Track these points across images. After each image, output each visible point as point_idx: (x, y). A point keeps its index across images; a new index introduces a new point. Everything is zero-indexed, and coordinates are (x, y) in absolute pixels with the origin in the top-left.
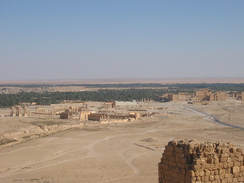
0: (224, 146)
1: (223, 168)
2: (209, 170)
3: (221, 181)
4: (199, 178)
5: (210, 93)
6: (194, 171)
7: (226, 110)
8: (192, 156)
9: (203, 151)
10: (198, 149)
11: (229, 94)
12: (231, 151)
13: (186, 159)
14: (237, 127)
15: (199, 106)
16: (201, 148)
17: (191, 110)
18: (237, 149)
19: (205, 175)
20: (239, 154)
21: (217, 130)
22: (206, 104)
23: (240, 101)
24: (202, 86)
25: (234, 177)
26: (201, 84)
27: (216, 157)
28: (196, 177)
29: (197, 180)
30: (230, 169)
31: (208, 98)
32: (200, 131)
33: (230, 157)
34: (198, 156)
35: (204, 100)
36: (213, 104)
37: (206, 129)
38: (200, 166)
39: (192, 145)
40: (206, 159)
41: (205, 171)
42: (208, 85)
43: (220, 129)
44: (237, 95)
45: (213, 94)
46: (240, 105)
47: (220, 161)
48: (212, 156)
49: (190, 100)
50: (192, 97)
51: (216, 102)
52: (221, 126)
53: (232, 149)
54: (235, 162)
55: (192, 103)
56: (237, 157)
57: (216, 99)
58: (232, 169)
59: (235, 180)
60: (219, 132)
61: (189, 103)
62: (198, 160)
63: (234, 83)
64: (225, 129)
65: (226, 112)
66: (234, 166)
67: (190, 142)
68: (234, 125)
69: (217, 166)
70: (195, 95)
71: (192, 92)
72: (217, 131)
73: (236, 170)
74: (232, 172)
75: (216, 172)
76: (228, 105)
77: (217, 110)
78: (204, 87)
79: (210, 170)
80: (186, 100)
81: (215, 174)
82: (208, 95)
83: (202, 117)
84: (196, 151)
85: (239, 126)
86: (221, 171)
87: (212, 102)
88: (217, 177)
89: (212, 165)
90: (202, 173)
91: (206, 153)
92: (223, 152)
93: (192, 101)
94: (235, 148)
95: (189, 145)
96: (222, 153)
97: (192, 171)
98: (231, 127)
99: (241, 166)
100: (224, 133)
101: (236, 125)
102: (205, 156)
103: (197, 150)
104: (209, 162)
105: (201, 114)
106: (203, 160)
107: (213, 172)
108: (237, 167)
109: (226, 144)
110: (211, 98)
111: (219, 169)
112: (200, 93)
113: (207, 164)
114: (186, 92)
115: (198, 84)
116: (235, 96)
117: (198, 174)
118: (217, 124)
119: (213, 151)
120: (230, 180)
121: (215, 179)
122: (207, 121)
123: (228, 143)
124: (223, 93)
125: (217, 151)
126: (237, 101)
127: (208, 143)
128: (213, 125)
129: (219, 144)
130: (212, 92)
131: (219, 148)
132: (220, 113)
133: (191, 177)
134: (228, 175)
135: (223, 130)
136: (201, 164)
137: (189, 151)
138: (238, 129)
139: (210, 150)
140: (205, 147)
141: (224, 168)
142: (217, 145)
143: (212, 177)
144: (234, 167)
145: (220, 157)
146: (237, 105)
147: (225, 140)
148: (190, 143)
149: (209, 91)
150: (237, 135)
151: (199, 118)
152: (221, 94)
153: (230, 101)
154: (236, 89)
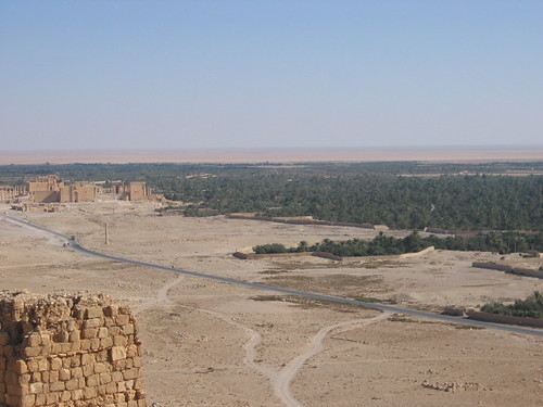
0: (90, 302)
1: (91, 351)
2: (59, 356)
3: (86, 379)
4: (37, 376)
5: (61, 184)
6: (27, 362)
7: (96, 222)
8: (20, 327)
9: (45, 314)
10: (33, 310)
11: (104, 186)
12: (108, 312)
13: (6, 334)
14: (122, 260)
15: (36, 214)
16: (39, 309)
17: (19, 224)
18: (120, 309)
19: (51, 369)
20: (124, 319)
21: (77, 266)
22: (52, 211)
23: (127, 203)
24: (43, 171)
25: (115, 370)
26: (40, 166)
27: (74, 326)
28: (31, 373)
29: (32, 381)
30: (105, 353)
31: (55, 197)
32: (40, 270)
33: (104, 326)
34: (35, 326)
35: (47, 200)
36: (68, 209)
37: (52, 267)
38: (39, 348)
39: (21, 302)
40: (52, 332)
41: (49, 359)
42: (55, 167)
43: (84, 266)
44: (121, 189)
45: (68, 187)
46: (128, 210)
47: (82, 337)
48: (65, 324)
49: (17, 202)
50: (21, 195)
51: (74, 206)
52: (86, 259)
53: (109, 308)
54: (117, 337)
55: (20, 209)
56: (120, 326)
57: (74, 197)
58: (109, 352)
59: (118, 376)
60: (83, 271)
61: (14, 208)
62: (34, 337)
63: (114, 162)
64: (94, 264)
65: (97, 226)
66: (114, 345)
67: (14, 295)
68: (115, 255)
69: (76, 348)
70: (28, 190)
71: (20, 183)
72: (78, 269)
73: (118, 354)
74: (110, 359)
75: (75, 360)
76: (101, 212)
77: (76, 223)
78: (48, 172)
79: (61, 358)
80: (8, 202)
81: (72, 366)
82: (57, 189)
83: (45, 239)
84: (30, 316)
85: (126, 257)
86: (86, 357)
87: (68, 205)
88: (78, 371)
89: (66, 346)
90: (44, 365)
91: (52, 319)
92: (90, 316)
93: (21, 205)
94: (115, 307)
95: (12, 304)
96: (86, 317)
97: (22, 361)
98: (108, 260)
99: (129, 345)
100: (94, 274)
101: (119, 255)
102: (49, 326)
103: (32, 312)
104: (58, 338)
105: (40, 233)
106: (45, 335)
107: (68, 361)
108: (122, 348)
109: (96, 298)
110: (65, 197)
111: (81, 355)
112: (38, 186)
113: (55, 345)
114: (6, 183)
115: (34, 167)
116: (117, 192)
117: (34, 366)
118: (78, 253)
119: (67, 315)
120: (106, 376)
121: (72, 377)
122: (55, 248)
123: (99, 296)
124: (89, 186)
125: (75, 315)
126: (121, 203)
127: (55, 297)
128: (68, 256)
129: (79, 298)
130: (65, 184)
131: (81, 308)
132: (83, 229)
133: (19, 374)
134: (102, 367)
135: (91, 266)
136: (41, 345)
137: (12, 316)
138: (123, 264)
139: (61, 311)
140: (48, 305)
141: (93, 352)
142: (76, 301)
143: (67, 371)
144: (114, 349)
145: (83, 327)
146: (121, 211)
147: (94, 288)
148: (16, 299)
149: (59, 182)
150: (122, 278)
151: (37, 241)
152: (86, 187)
153: (105, 202)
154: (118, 177)
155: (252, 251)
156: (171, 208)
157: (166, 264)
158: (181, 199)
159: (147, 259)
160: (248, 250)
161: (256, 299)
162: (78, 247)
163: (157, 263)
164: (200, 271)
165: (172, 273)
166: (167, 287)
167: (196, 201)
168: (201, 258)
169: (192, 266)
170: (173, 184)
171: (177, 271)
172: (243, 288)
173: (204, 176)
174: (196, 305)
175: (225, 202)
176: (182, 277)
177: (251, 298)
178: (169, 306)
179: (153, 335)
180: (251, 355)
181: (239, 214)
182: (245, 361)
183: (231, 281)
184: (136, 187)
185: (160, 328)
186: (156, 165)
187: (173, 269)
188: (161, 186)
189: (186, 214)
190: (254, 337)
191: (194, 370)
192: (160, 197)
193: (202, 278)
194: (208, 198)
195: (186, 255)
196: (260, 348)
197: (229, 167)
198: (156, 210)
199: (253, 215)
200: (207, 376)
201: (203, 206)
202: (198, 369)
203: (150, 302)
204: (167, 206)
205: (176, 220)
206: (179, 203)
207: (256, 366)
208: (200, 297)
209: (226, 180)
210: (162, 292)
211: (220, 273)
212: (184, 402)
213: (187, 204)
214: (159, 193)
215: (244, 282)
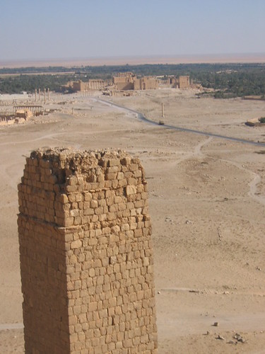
0: (111, 155)
5: (135, 78)
7: (157, 102)
8: (64, 172)
9: (80, 164)
11: (163, 79)
14: (172, 127)
15: (118, 97)
17: (107, 104)
18: (132, 160)
20: (135, 167)
21: (143, 131)
22: (129, 95)
23: (177, 90)
24: (124, 69)
26: (122, 67)
27: (100, 172)
28: (71, 203)
30: (121, 190)
31: (131, 87)
32: (119, 134)
35: (126, 88)
36: (139, 95)
37: (127, 132)
42: (132, 67)
43: (147, 131)
44: (174, 81)
45: (138, 80)
46: (178, 95)
47: (106, 179)
49: (106, 89)
50: (109, 85)
51: (143, 92)
52: (150, 126)
55: (108, 94)
57: (143, 87)
58: (125, 189)
60: (147, 135)
61: (104, 94)
62: (73, 179)
64: (154, 130)
65: (157, 105)
68: (168, 124)
70: (113, 82)
71: (109, 77)
72: (144, 133)
75: (101, 194)
76: (160, 96)
77: (144, 103)
78: (127, 70)
80: (100, 90)
82: (132, 81)
83: (123, 114)
85: (175, 125)
87: (139, 91)
89: (95, 185)
91: (85, 167)
93: (109, 91)
95: (59, 156)
97: (64, 195)
98: (163, 127)
99: (139, 184)
100: (153, 136)
103: (72, 162)
105: (120, 110)
108: (133, 186)
110: (137, 86)
112: (121, 79)
113: (88, 184)
114: (100, 78)
115: (118, 67)
116: (171, 83)
118: (144, 123)
124: (152, 79)
126: (174, 90)
128: (138, 125)
130: (137, 78)
131: (105, 159)
132: (148, 107)
133: (63, 204)
135: (153, 131)
136: (78, 184)
138: (173, 130)
143: (95, 202)
146: (173, 95)
149: (133, 76)
150: (171, 139)
151: (119, 115)
152: (151, 80)
153: (163, 89)
154: (172, 73)
155: (258, 121)
156: (206, 93)
157: (200, 130)
158: (213, 87)
159: (189, 126)
160: (255, 120)
161: (259, 153)
162: (144, 119)
163: (195, 129)
164: (223, 134)
165: (205, 136)
166: (201, 145)
167: (223, 88)
168: (224, 126)
169: (218, 131)
170: (208, 77)
171: (208, 134)
172: (250, 145)
173: (229, 72)
174: (219, 157)
175: (242, 89)
176: (211, 138)
177: (256, 152)
178: (201, 157)
179: (190, 177)
180: (253, 189)
181: (251, 97)
182: (249, 194)
183: (243, 141)
184: (183, 80)
185: (194, 172)
186: (197, 65)
187: (205, 133)
188: (200, 78)
189: (215, 97)
190: (256, 178)
191: (215, 199)
192: (198, 86)
193: (224, 139)
194: (231, 86)
195: (214, 124)
196: (259, 186)
197: (246, 66)
198: (196, 94)
199: (259, 97)
200: (223, 204)
201: (227, 91)
202: (218, 199)
203: (189, 155)
204: (203, 91)
205: (209, 101)
206: (211, 90)
207: (256, 197)
208: (222, 151)
209: (243, 74)
210: (198, 148)
211: (236, 136)
212: (207, 220)
213: (217, 90)
214: (198, 83)
215: (252, 142)
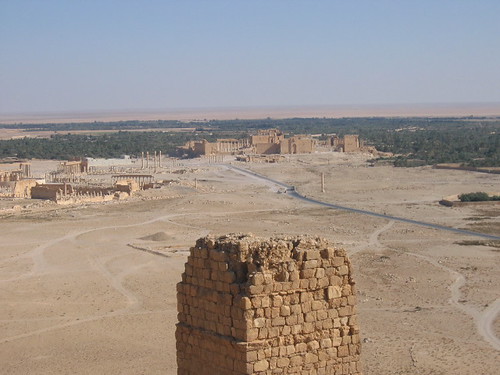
0: (308, 245)
1: (309, 290)
2: (280, 294)
3: (305, 315)
4: (260, 312)
5: (281, 137)
6: (251, 299)
7: (312, 171)
8: (245, 267)
9: (267, 256)
10: (257, 252)
11: (320, 139)
12: (324, 254)
13: (233, 274)
14: (337, 207)
15: (259, 164)
16: (262, 251)
17: (243, 173)
18: (336, 252)
19: (273, 305)
20: (339, 261)
21: (295, 212)
22: (273, 161)
23: (341, 154)
24: (265, 125)
25: (331, 307)
26: (262, 121)
27: (294, 267)
28: (255, 309)
29: (256, 316)
30: (322, 292)
31: (276, 149)
32: (262, 215)
33: (322, 267)
34: (258, 267)
35: (268, 152)
36: (287, 160)
37: (273, 213)
38: (262, 287)
39: (246, 245)
40: (274, 272)
41: (271, 297)
42: (276, 121)
43: (302, 212)
44: (336, 142)
45: (287, 140)
46: (342, 161)
47: (301, 277)
48: (286, 265)
49: (241, 153)
50: (245, 147)
51: (293, 157)
52: (304, 206)
53: (326, 250)
54: (333, 277)
55: (244, 160)
56: (336, 268)
57: (293, 149)
58: (326, 291)
59: (333, 313)
60: (301, 217)
61: (238, 159)
62: (258, 276)
63: (329, 116)
64: (312, 210)
65: (313, 176)
66: (330, 285)
67: (240, 238)
68: (331, 202)
69: (296, 286)
70: (251, 142)
71: (244, 136)
72: (297, 214)
73: (334, 293)
74: (326, 298)
75: (295, 298)
76: (318, 163)
77: (295, 173)
78: (269, 126)
79: (282, 295)
80: (233, 154)
81: (292, 304)
82: (277, 142)
83: (266, 187)
84: (254, 257)
85: (341, 204)
86: (304, 295)
87: (287, 157)
88: (297, 308)
89: (287, 285)
90: (267, 302)
91: (274, 260)
92: (308, 258)
93: (245, 156)
94: (331, 250)
95: (238, 246)
96: (305, 259)
97: (247, 298)
98: (323, 206)
99: (344, 284)
100: (311, 219)
101: (334, 202)
102: (271, 266)
103: (256, 254)
104: (279, 278)
105: (262, 182)
106: (268, 275)
107: (288, 298)
108: (337, 287)
109: (314, 242)
110: (284, 148)
111: (300, 293)
112: (261, 139)
113: (277, 283)
114: (231, 136)
115: (257, 121)
116: (332, 144)
117: (257, 303)
118: (296, 200)
119: (287, 256)
120: (323, 313)
121: (292, 313)
123: (317, 240)
124: (306, 139)
125: (295, 256)
126: (336, 154)
127: (277, 240)
128: (286, 203)
129: (298, 241)
130: (285, 137)
131: (300, 250)
132: (301, 178)
133: (244, 310)
134: (319, 304)
135: (309, 212)
136: (264, 283)
137: (238, 257)
138: (338, 211)
139: (282, 253)
140: (271, 248)
141: (311, 291)
142: (296, 244)
143: (287, 308)
144: (330, 288)
145: (301, 268)
146: (336, 161)
147: (312, 233)
148: (241, 242)
149: (279, 135)
150: (336, 223)
151: (260, 190)
152: (303, 140)
153: (321, 153)
154: (333, 130)
155: (457, 199)
156: (382, 159)
157: (376, 211)
158: (391, 151)
159: (360, 206)
160: (453, 198)
161: (461, 244)
162: (296, 195)
163: (369, 210)
164: (409, 217)
165: (383, 219)
166: (378, 232)
167: (405, 153)
168: (409, 205)
169: (401, 212)
170: (384, 137)
171: (387, 217)
172: (448, 233)
173: (413, 129)
174: (404, 249)
175: (432, 153)
176: (392, 223)
177: (456, 243)
178: (380, 250)
179: (365, 276)
180: (456, 295)
181: (445, 165)
182: (450, 301)
183: (438, 227)
184: (350, 140)
185: (371, 270)
186: (368, 119)
187: (385, 215)
188: (372, 139)
189: (396, 164)
190: (459, 279)
191: (403, 309)
192: (371, 148)
193: (410, 224)
194: (416, 150)
195: (396, 202)
196: (464, 290)
197: (436, 121)
198: (368, 161)
199: (458, 165)
200: (414, 315)
201: (411, 157)
202: (407, 308)
203: (362, 246)
204: (378, 157)
205: (386, 171)
206: (389, 154)
207: (460, 306)
208: (408, 241)
209: (433, 133)
210: (374, 237)
211: (427, 219)
212: (394, 337)
213: (397, 155)
214: (371, 145)
215: (450, 228)
